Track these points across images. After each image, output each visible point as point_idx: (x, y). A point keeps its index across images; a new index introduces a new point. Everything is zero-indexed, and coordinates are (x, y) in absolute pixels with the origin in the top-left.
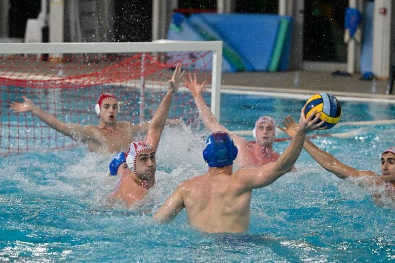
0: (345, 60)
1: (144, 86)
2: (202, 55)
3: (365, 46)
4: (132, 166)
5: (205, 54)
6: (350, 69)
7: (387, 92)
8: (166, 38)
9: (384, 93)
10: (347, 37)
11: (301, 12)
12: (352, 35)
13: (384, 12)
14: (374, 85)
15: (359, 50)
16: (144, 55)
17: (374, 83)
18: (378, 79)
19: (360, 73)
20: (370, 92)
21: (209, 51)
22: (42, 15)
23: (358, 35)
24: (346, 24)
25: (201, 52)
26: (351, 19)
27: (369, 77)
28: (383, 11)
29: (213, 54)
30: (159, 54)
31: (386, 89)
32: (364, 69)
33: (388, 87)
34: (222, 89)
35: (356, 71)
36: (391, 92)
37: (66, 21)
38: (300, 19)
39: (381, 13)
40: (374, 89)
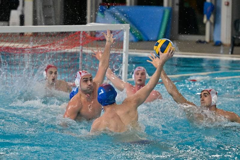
0: (204, 33)
1: (82, 51)
2: (117, 32)
3: (216, 25)
4: (79, 85)
5: (119, 32)
6: (207, 39)
7: (230, 53)
8: (95, 22)
9: (228, 54)
10: (205, 20)
11: (177, 4)
12: (208, 18)
13: (228, 4)
14: (222, 49)
15: (212, 27)
16: (82, 33)
17: (222, 47)
18: (224, 45)
19: (213, 41)
20: (219, 53)
21: (122, 30)
22: (20, 7)
23: (212, 18)
24: (205, 12)
25: (116, 30)
26: (207, 8)
27: (219, 44)
28: (226, 4)
29: (124, 31)
30: (91, 32)
31: (229, 51)
32: (216, 39)
33: (230, 50)
34: (129, 52)
35: (211, 41)
36: (232, 53)
37: (35, 12)
38: (177, 9)
39: (226, 5)
40: (222, 52)
